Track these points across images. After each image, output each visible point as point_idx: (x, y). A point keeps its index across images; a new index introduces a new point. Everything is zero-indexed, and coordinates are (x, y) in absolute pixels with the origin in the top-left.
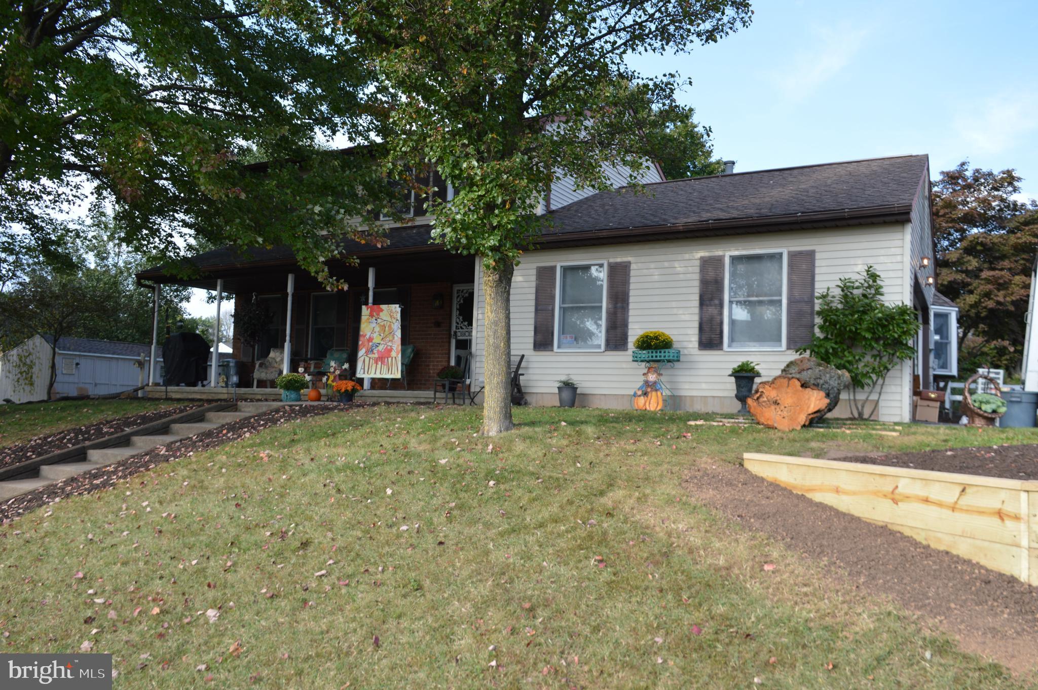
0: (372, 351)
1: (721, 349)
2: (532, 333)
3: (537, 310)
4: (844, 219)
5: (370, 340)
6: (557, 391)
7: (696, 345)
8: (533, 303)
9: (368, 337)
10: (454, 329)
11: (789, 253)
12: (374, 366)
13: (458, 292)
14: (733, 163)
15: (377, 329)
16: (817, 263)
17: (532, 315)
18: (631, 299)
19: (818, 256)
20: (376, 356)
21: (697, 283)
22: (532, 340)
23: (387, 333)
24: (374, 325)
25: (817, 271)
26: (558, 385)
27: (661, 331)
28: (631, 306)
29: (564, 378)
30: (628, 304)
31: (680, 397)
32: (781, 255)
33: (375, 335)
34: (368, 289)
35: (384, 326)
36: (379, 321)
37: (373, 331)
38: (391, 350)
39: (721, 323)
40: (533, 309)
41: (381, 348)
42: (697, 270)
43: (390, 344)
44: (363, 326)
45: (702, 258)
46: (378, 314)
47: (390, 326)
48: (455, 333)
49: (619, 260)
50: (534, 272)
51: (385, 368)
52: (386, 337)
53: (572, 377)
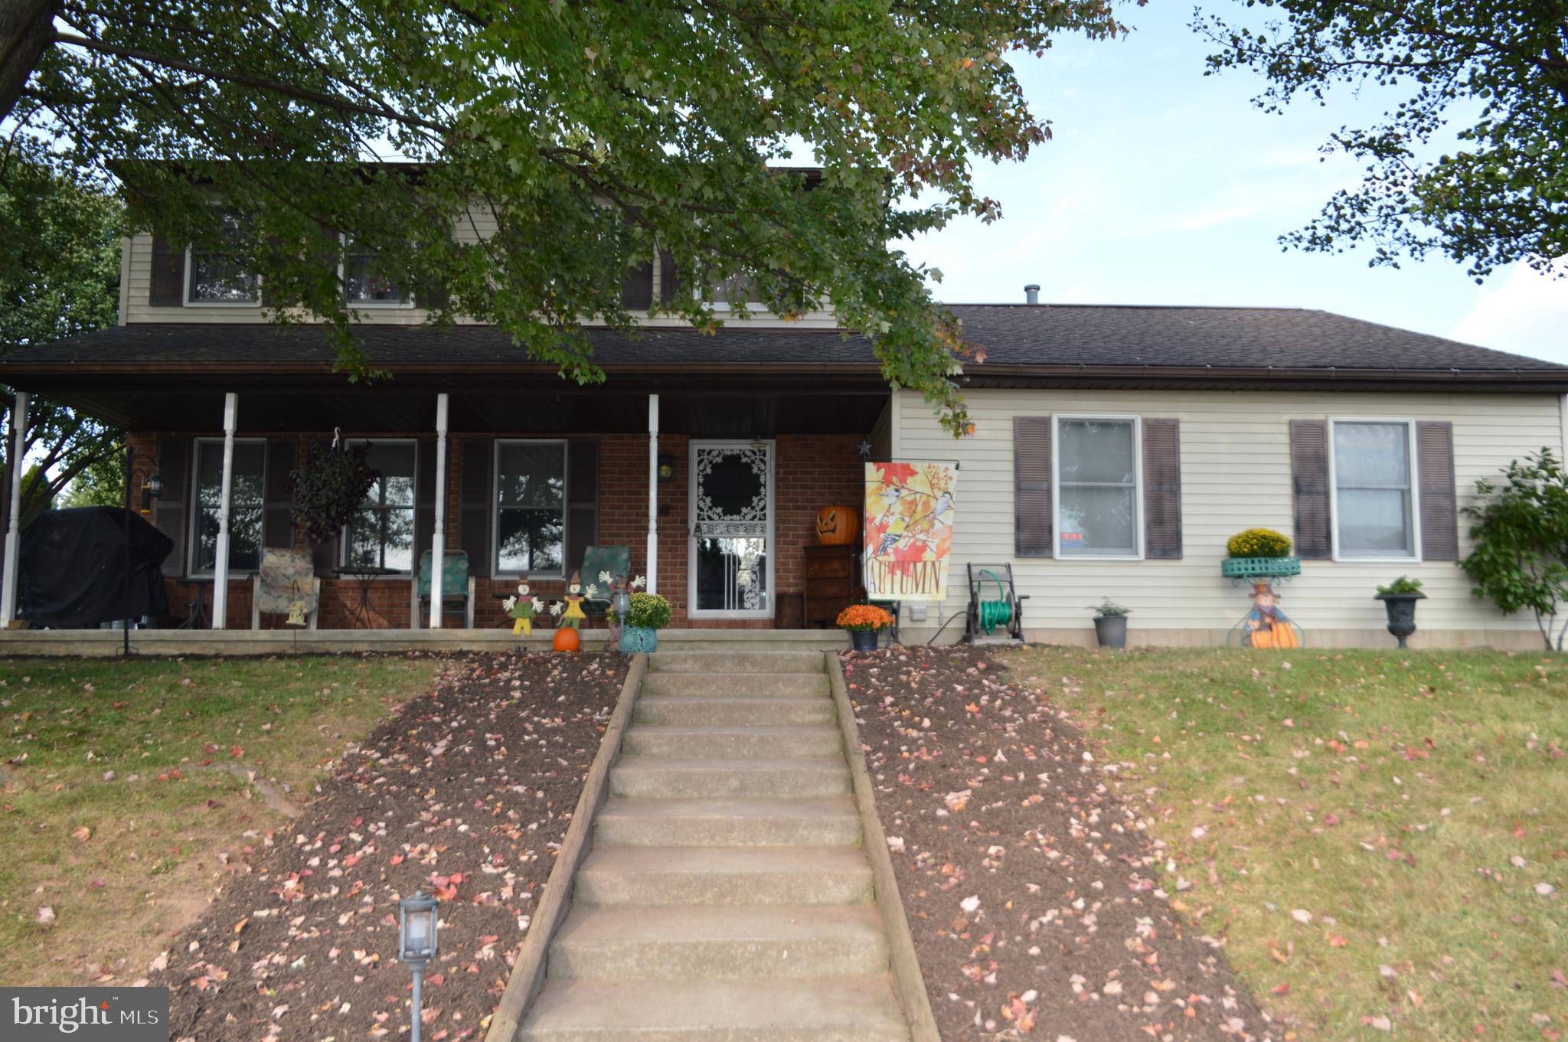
0: (885, 550)
2: (1011, 529)
3: (1018, 490)
5: (882, 528)
6: (1092, 625)
8: (1011, 477)
9: (877, 522)
10: (693, 521)
11: (1418, 423)
12: (889, 577)
13: (701, 452)
14: (1038, 288)
15: (898, 508)
16: (1456, 441)
17: (1011, 498)
18: (1184, 479)
19: (1456, 430)
20: (892, 558)
21: (1286, 460)
22: (1011, 540)
23: (918, 515)
24: (892, 499)
25: (1457, 451)
26: (1095, 614)
27: (1270, 529)
28: (1184, 489)
29: (1100, 604)
30: (1179, 486)
32: (1407, 425)
33: (891, 520)
35: (914, 502)
36: (904, 492)
37: (888, 512)
38: (924, 548)
39: (1328, 520)
40: (1010, 487)
41: (902, 544)
42: (1286, 439)
43: (922, 537)
44: (870, 501)
45: (1293, 422)
46: (903, 480)
47: (926, 504)
48: (698, 527)
49: (1162, 416)
50: (1010, 425)
51: (909, 582)
52: (916, 523)
53: (1113, 601)
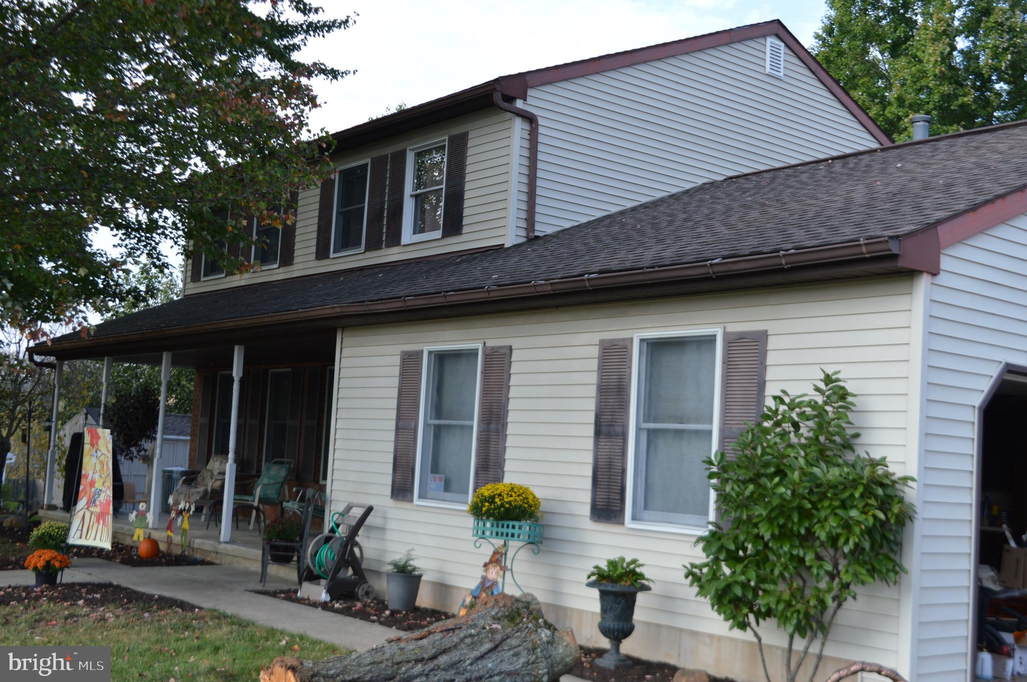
1: (622, 523)
2: (391, 470)
3: (398, 428)
4: (780, 270)
7: (587, 510)
8: (393, 414)
11: (726, 334)
16: (771, 359)
17: (391, 436)
18: (511, 417)
19: (772, 343)
21: (593, 391)
25: (769, 374)
28: (511, 429)
29: (399, 558)
30: (505, 425)
31: (565, 609)
32: (711, 339)
34: (232, 380)
39: (624, 471)
40: (392, 425)
42: (594, 364)
45: (602, 342)
46: (96, 443)
49: (497, 343)
50: (397, 360)
